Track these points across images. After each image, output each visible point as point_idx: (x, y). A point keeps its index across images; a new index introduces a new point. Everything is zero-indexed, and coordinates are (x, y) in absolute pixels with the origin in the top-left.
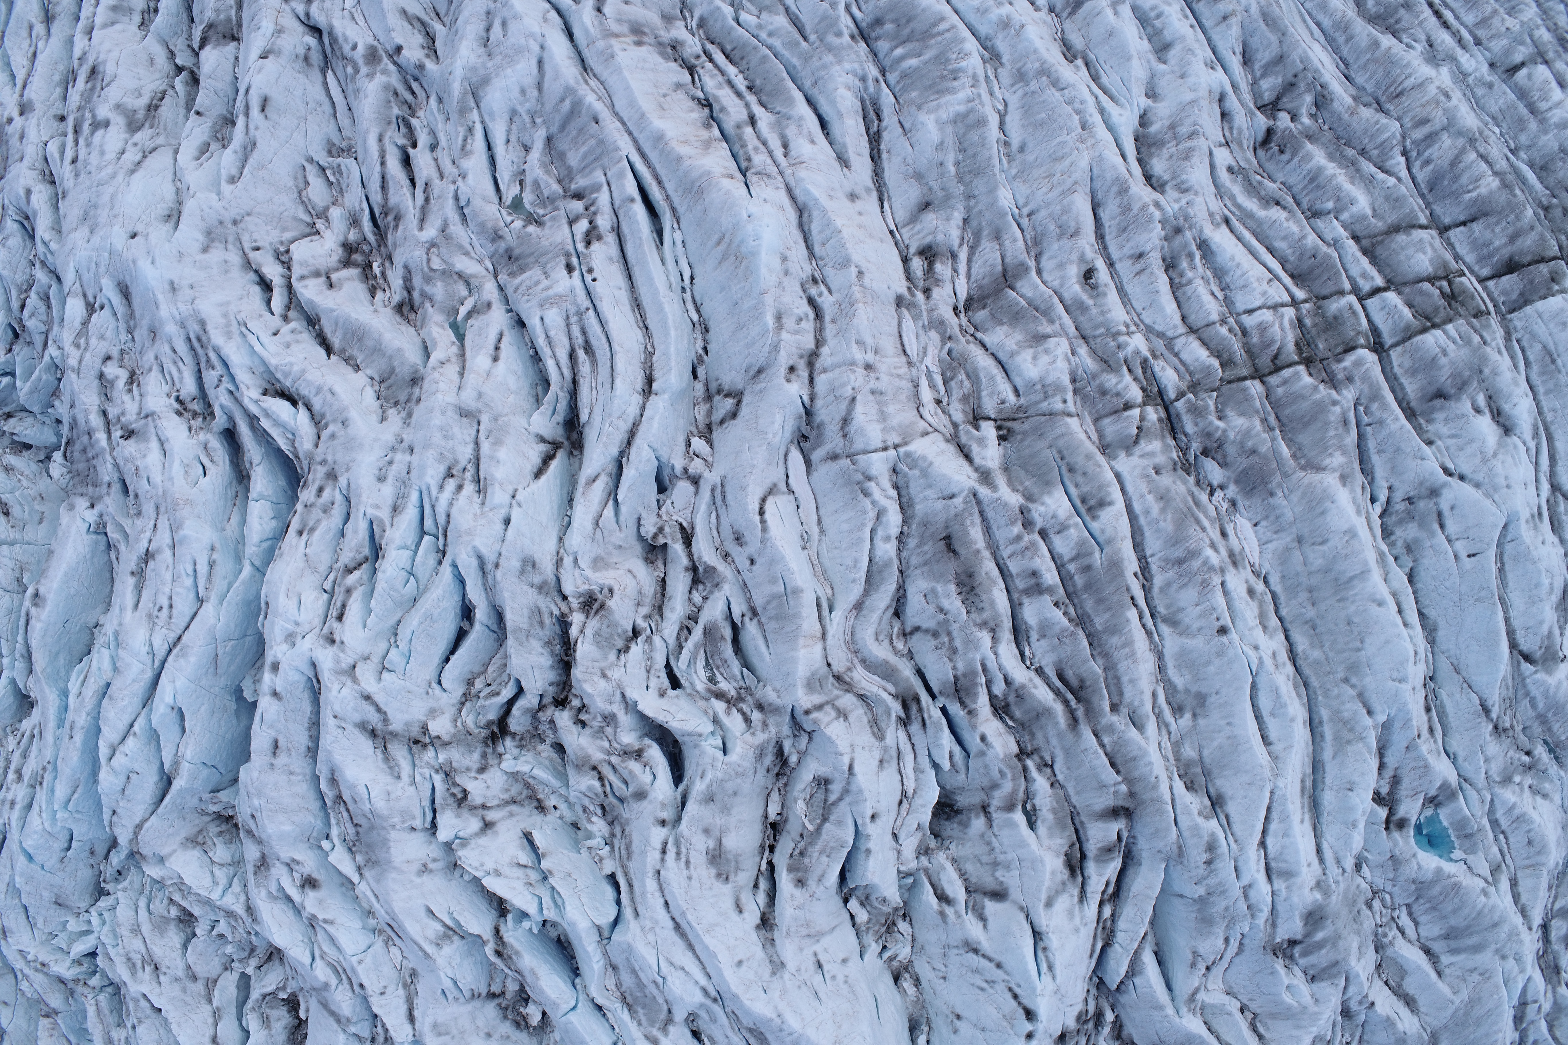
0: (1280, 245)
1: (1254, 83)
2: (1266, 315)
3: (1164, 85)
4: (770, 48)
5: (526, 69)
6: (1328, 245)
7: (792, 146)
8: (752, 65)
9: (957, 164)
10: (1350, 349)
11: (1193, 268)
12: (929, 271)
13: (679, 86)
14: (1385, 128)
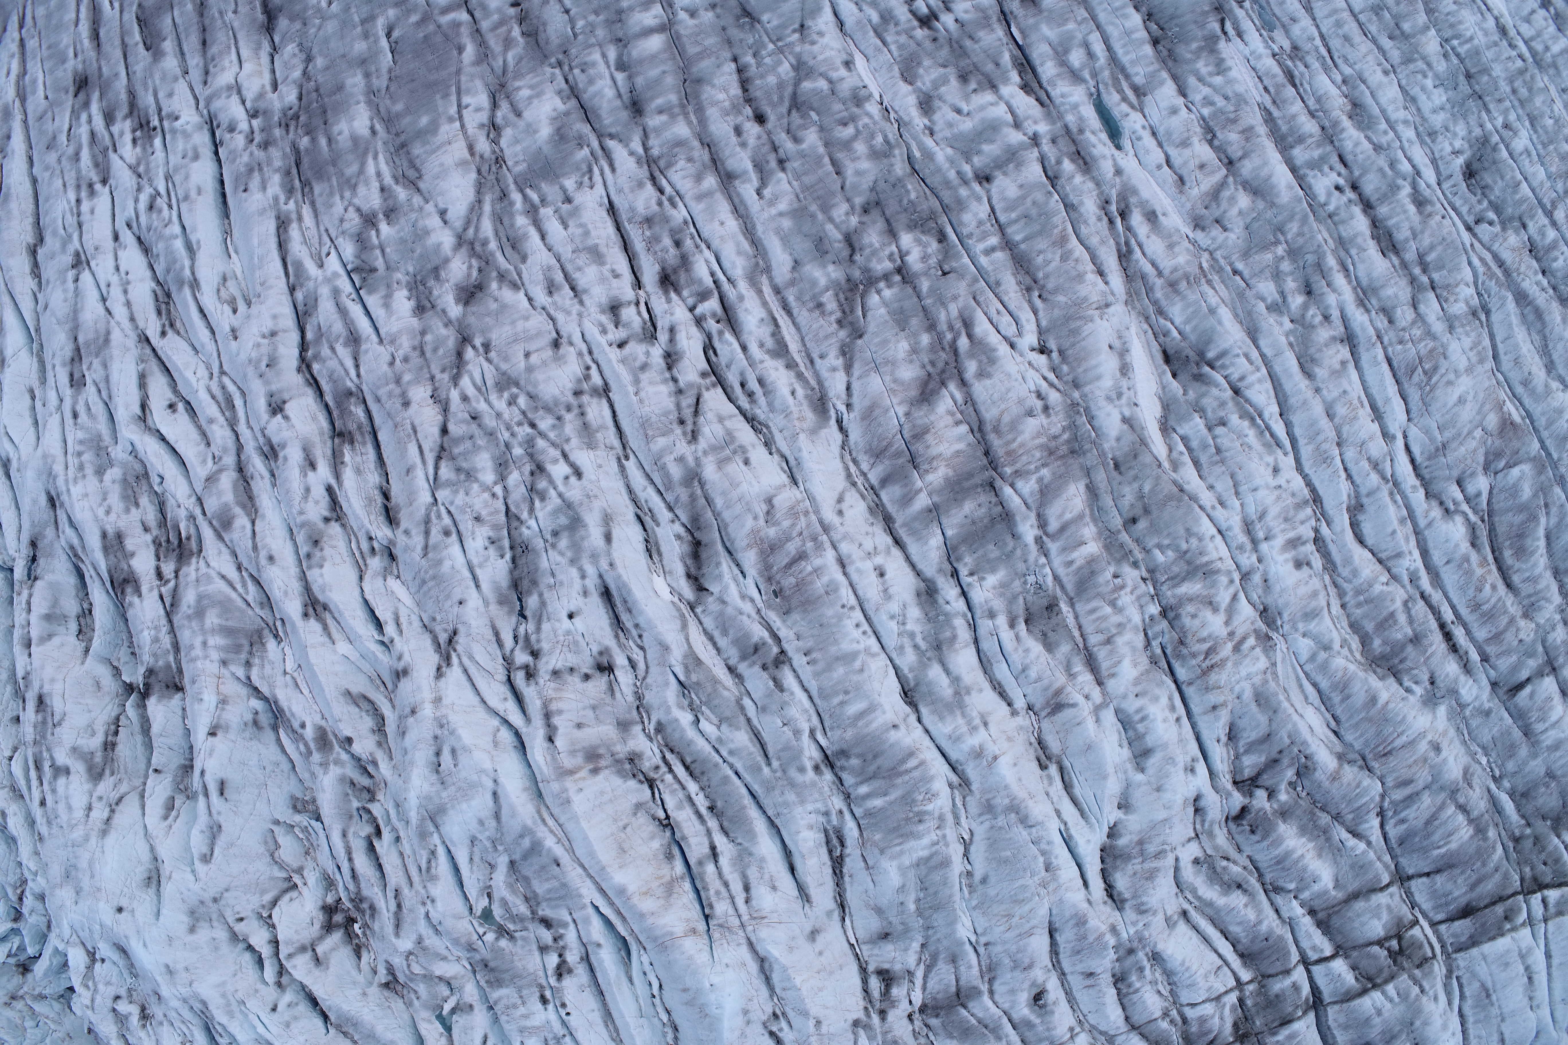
0: (1235, 929)
1: (1237, 757)
2: (1208, 1009)
3: (1138, 796)
4: (731, 766)
5: (481, 804)
6: (1283, 921)
7: (754, 892)
8: (714, 782)
9: (918, 901)
10: (1286, 1022)
11: (1141, 977)
12: (886, 993)
13: (638, 806)
14: (1366, 790)
